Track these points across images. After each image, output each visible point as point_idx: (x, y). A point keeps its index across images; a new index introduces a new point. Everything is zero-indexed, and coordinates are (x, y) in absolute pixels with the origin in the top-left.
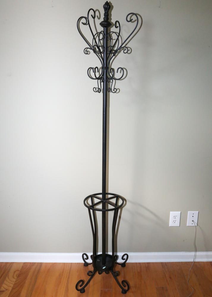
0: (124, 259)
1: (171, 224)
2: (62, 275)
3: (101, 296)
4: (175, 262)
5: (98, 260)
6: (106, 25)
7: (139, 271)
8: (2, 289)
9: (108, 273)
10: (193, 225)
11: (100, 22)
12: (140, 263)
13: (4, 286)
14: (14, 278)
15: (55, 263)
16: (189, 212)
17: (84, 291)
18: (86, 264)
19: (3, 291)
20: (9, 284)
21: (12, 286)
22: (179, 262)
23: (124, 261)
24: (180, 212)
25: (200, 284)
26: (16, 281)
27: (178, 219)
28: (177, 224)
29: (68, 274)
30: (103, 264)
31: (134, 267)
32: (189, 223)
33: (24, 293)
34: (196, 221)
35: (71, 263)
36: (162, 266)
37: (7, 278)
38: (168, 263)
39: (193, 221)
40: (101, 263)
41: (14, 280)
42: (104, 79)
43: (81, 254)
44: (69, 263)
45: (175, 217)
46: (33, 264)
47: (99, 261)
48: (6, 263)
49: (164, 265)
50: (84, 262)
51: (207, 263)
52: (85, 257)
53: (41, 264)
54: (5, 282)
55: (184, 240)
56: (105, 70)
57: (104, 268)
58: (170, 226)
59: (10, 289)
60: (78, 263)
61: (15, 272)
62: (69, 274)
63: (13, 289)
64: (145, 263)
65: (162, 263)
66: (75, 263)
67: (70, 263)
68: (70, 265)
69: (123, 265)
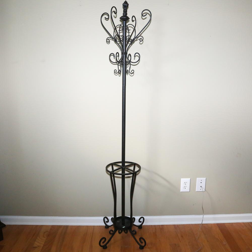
0: (141, 222)
1: (182, 190)
3: (121, 251)
4: (187, 225)
5: (118, 222)
6: (125, 19)
7: (154, 232)
8: (35, 246)
9: (126, 233)
10: (202, 190)
11: (120, 17)
12: (155, 226)
13: (36, 244)
14: (44, 237)
15: (79, 226)
16: (197, 178)
17: (106, 248)
18: (107, 227)
19: (36, 247)
20: (40, 242)
21: (43, 243)
22: (190, 225)
23: (141, 223)
24: (190, 179)
25: (208, 241)
26: (46, 240)
27: (188, 185)
28: (187, 189)
31: (150, 228)
32: (198, 189)
33: (54, 249)
34: (204, 187)
35: (94, 226)
36: (175, 228)
37: (38, 238)
38: (179, 225)
39: (201, 187)
40: (121, 224)
41: (45, 239)
42: (123, 62)
43: (102, 218)
44: (92, 226)
45: (185, 183)
46: (60, 226)
48: (37, 226)
49: (176, 227)
50: (105, 225)
51: (214, 224)
52: (106, 220)
53: (67, 227)
54: (37, 240)
55: (194, 205)
56: (124, 55)
57: (123, 227)
58: (181, 191)
59: (42, 245)
60: (99, 226)
61: (45, 233)
62: (92, 234)
63: (44, 245)
65: (174, 225)
66: (98, 226)
69: (140, 227)
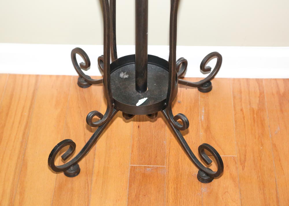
0: (209, 69)
2: (7, 114)
3: (130, 186)
5: (122, 75)
7: (255, 107)
17: (78, 172)
18: (85, 82)
23: (206, 76)
29: (26, 114)
30: (138, 88)
35: (37, 76)
47: (127, 76)
52: (80, 60)
57: (141, 102)
62: (29, 111)
64: (276, 80)
66: (51, 76)
67: (33, 76)
68: (33, 81)
69: (205, 86)
